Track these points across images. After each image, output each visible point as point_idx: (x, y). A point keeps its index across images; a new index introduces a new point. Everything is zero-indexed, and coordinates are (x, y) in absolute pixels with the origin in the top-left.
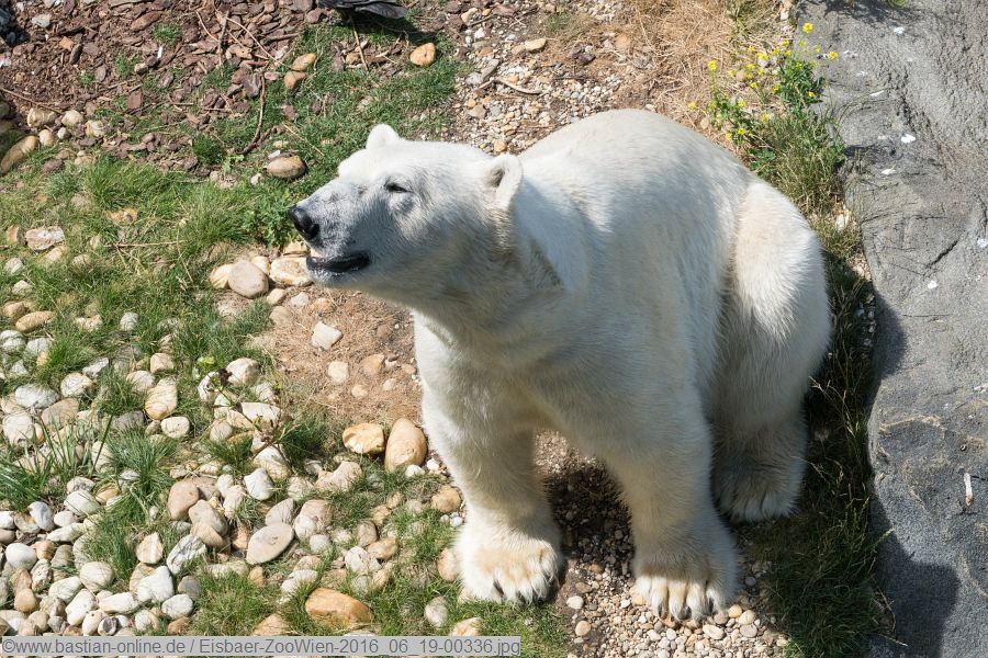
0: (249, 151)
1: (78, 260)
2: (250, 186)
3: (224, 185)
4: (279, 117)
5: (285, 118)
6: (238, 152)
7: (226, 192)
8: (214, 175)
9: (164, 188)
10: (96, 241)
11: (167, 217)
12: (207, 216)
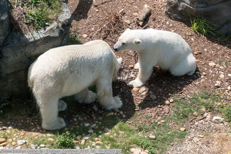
0: (147, 132)
1: (111, 136)
2: (144, 137)
3: (140, 135)
4: (154, 128)
5: (155, 129)
6: (145, 131)
7: (140, 136)
8: (139, 133)
9: (130, 131)
10: (115, 134)
11: (129, 136)
12: (135, 139)
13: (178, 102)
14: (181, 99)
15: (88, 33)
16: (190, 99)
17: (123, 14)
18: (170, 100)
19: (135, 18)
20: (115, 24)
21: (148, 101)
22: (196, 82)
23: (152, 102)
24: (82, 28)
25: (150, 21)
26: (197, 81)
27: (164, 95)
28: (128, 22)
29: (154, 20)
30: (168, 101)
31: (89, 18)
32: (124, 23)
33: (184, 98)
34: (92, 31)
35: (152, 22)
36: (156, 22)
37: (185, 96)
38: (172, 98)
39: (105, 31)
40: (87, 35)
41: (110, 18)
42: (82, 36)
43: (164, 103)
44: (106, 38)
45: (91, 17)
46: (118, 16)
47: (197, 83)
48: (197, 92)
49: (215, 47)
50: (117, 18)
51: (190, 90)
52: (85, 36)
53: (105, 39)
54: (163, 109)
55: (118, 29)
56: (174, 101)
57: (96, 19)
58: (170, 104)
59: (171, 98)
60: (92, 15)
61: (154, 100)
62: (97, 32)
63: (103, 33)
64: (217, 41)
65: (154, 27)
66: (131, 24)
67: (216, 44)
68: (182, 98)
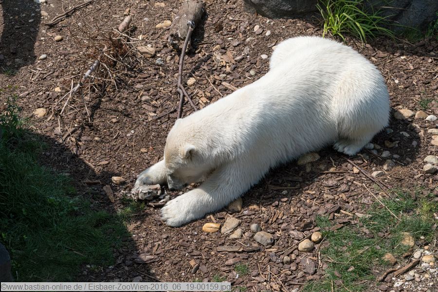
13: (334, 236)
14: (342, 227)
15: (48, 102)
16: (364, 221)
17: (132, 31)
18: (311, 236)
19: (167, 36)
20: (115, 62)
21: (254, 251)
22: (372, 172)
23: (263, 254)
24: (27, 92)
25: (209, 33)
26: (374, 169)
27: (293, 227)
28: (150, 49)
29: (219, 28)
30: (308, 240)
31: (39, 62)
32: (139, 55)
33: (348, 224)
34: (56, 95)
35: (215, 36)
36: (225, 33)
37: (349, 217)
38: (317, 229)
39: (91, 87)
40: (45, 110)
41: (98, 49)
42: (31, 115)
43: (296, 247)
44: (99, 108)
45: (45, 58)
46: (119, 40)
47: (374, 174)
48: (381, 197)
49: (399, 66)
50: (117, 45)
51: (360, 196)
52: (40, 112)
53: (97, 109)
54: (297, 264)
55: (127, 75)
56: (322, 236)
57: (58, 60)
58: (314, 248)
59: (313, 230)
60: (46, 54)
61: (268, 244)
62: (70, 96)
63: (87, 94)
64: (402, 48)
65: (222, 49)
66: (158, 55)
67: (402, 57)
68: (344, 223)
